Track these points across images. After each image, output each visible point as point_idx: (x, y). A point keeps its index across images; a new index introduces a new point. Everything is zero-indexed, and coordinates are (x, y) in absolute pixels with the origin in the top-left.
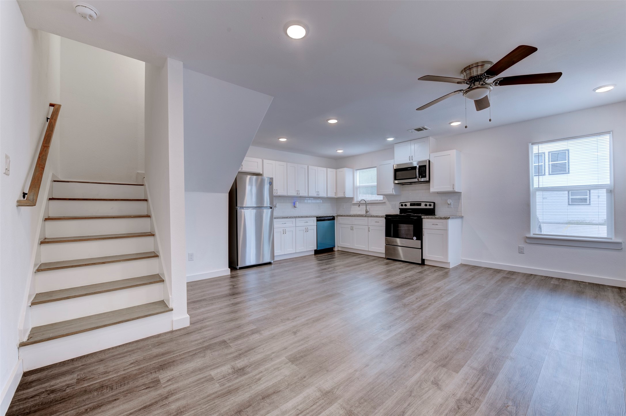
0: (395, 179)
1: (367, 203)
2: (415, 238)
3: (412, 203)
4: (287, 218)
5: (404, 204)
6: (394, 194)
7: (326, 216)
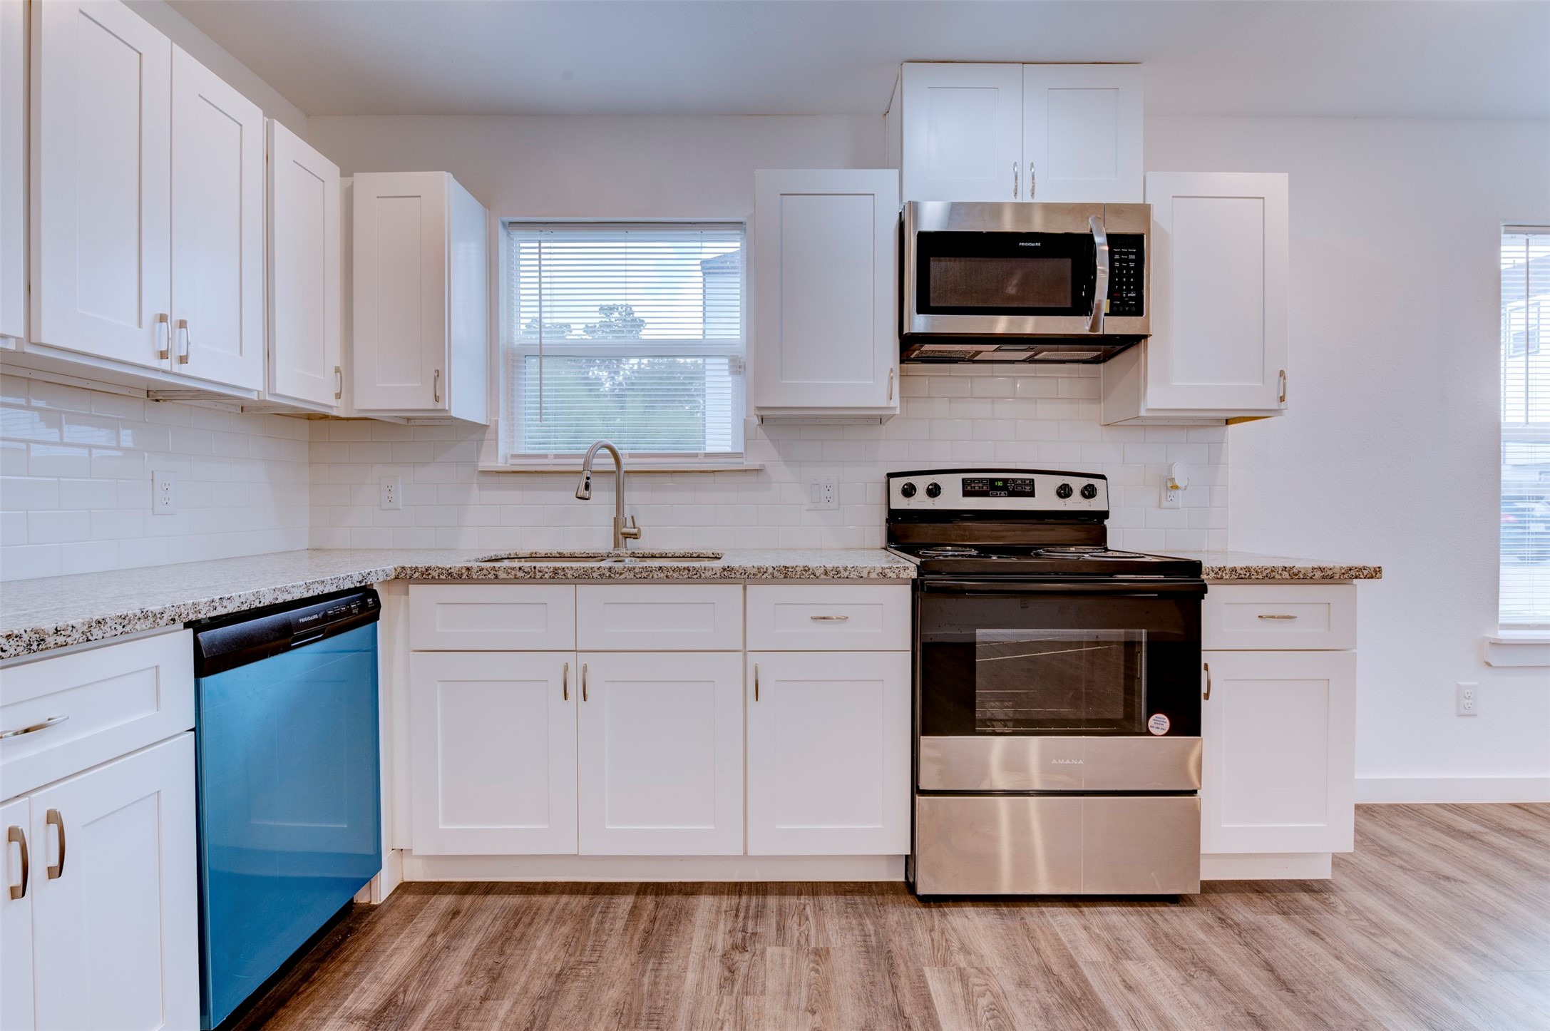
0: (919, 304)
1: (625, 468)
2: (1160, 723)
3: (974, 480)
5: (922, 483)
6: (894, 408)
7: (310, 594)
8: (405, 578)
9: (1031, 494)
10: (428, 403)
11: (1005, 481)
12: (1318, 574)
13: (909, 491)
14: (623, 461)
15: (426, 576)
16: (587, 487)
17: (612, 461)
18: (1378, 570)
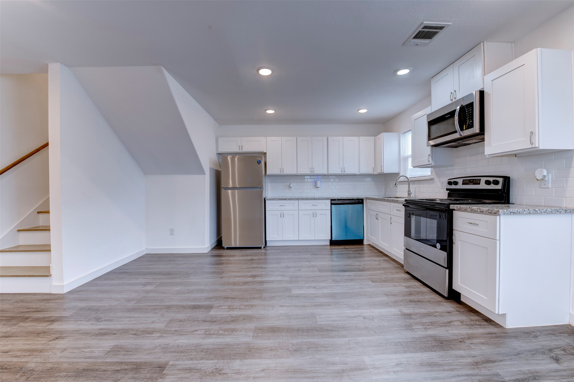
0: (430, 138)
1: (409, 180)
2: (438, 246)
3: (465, 180)
4: (285, 199)
5: (453, 181)
6: (432, 164)
7: (347, 199)
8: (367, 198)
9: (479, 184)
10: (381, 172)
11: (473, 180)
13: (450, 183)
16: (396, 184)
17: (407, 179)
18: (498, 211)
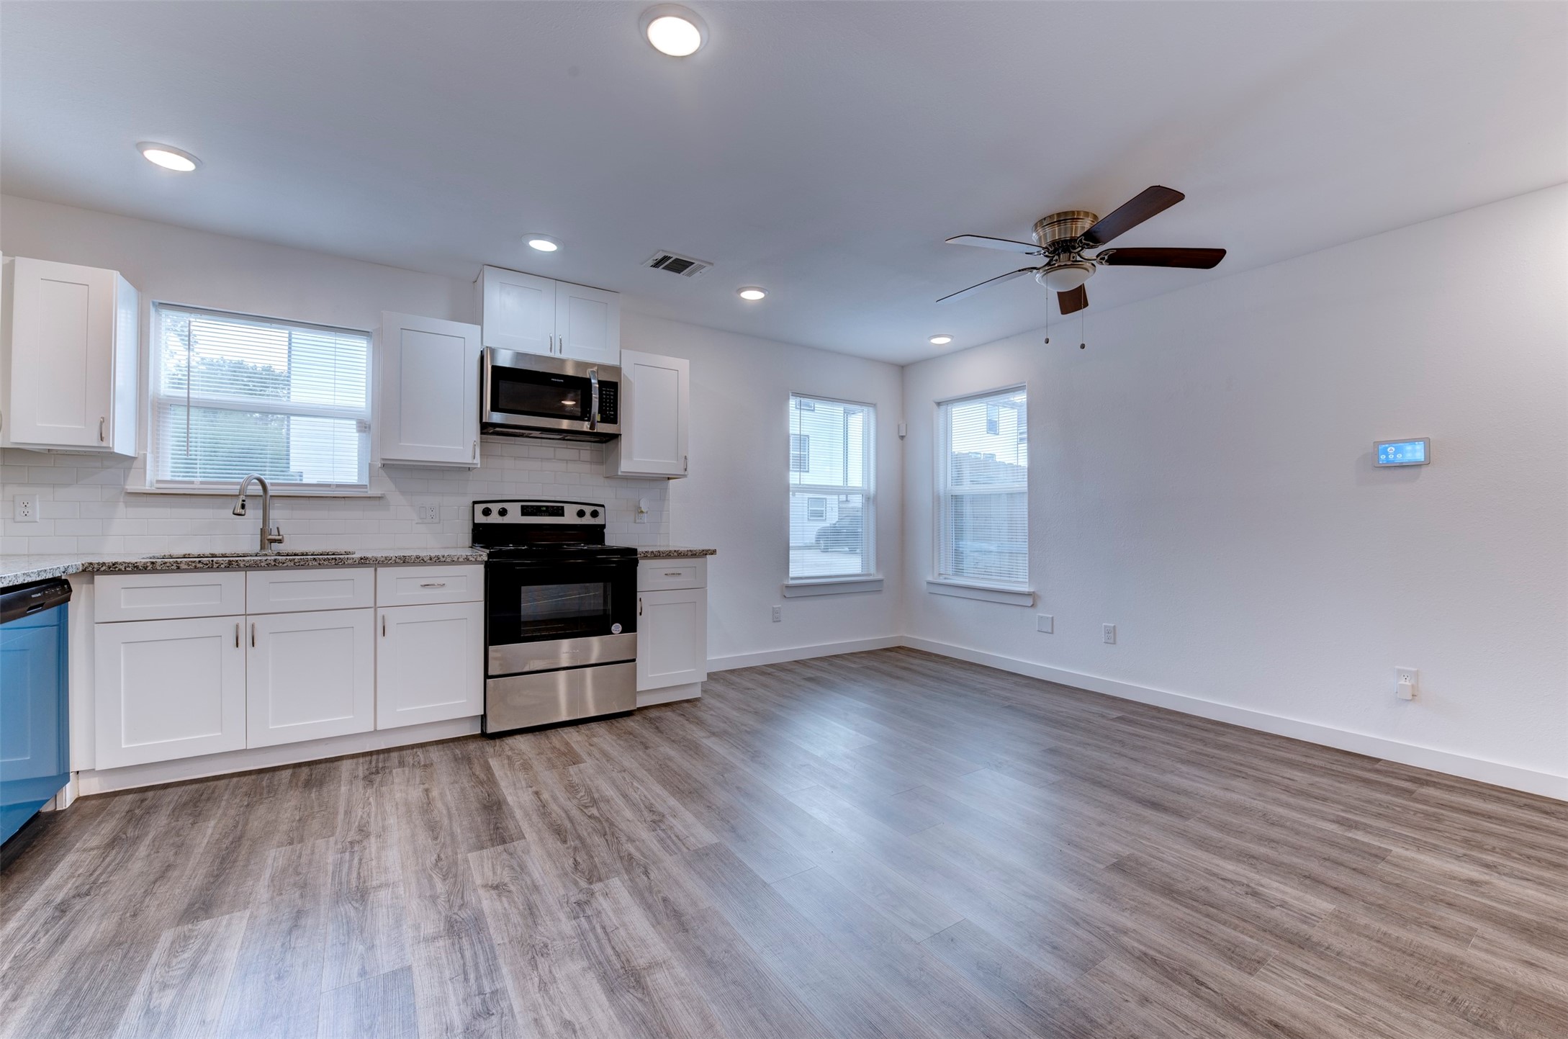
0: (494, 408)
2: (617, 628)
3: (527, 506)
5: (495, 508)
6: (477, 464)
8: (90, 571)
9: (562, 515)
10: (93, 441)
11: (547, 507)
12: (690, 553)
13: (487, 512)
14: (269, 487)
15: (113, 569)
16: (243, 507)
